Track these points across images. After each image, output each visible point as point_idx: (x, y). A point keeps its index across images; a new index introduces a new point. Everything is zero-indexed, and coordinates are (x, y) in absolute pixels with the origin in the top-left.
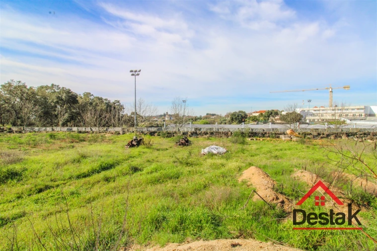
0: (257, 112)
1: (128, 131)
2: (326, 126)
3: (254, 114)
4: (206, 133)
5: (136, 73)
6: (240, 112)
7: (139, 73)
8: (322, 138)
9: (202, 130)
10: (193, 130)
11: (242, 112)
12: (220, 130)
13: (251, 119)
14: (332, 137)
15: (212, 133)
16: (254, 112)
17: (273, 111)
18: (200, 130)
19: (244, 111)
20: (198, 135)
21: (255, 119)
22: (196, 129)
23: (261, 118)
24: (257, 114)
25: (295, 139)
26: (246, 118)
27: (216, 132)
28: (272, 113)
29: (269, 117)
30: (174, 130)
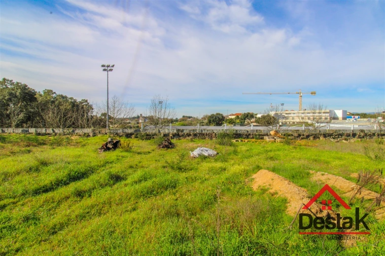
0: (233, 115)
1: (99, 132)
2: (303, 128)
3: (230, 117)
4: (189, 135)
5: (109, 68)
6: (217, 114)
7: (112, 68)
8: (302, 138)
9: (185, 131)
10: (175, 131)
11: (219, 114)
12: (203, 132)
13: (228, 121)
14: (311, 138)
15: (195, 135)
16: (231, 115)
17: (249, 113)
18: (182, 131)
19: (221, 113)
20: (180, 137)
21: (231, 122)
22: (178, 130)
23: (238, 121)
24: (233, 117)
25: (279, 140)
26: (224, 120)
27: (200, 134)
28: (248, 116)
29: (245, 119)
30: (154, 132)
